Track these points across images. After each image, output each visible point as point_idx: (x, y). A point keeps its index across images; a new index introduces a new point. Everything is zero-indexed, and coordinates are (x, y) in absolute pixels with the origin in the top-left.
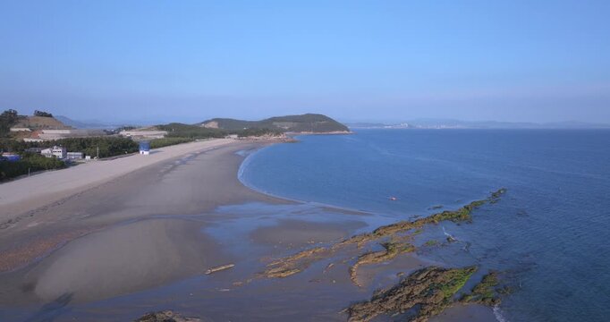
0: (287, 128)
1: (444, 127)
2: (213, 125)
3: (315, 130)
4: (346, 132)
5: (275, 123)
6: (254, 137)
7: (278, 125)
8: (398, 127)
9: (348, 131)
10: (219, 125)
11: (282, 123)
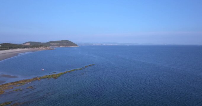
0: (55, 45)
1: (112, 45)
2: (28, 44)
3: (65, 46)
4: (76, 46)
5: (51, 43)
6: (36, 48)
7: (52, 44)
8: (98, 45)
9: (77, 46)
10: (30, 44)
11: (54, 43)
